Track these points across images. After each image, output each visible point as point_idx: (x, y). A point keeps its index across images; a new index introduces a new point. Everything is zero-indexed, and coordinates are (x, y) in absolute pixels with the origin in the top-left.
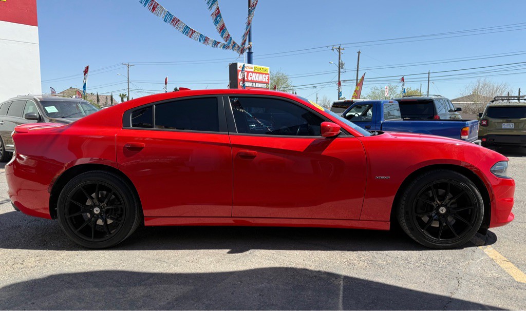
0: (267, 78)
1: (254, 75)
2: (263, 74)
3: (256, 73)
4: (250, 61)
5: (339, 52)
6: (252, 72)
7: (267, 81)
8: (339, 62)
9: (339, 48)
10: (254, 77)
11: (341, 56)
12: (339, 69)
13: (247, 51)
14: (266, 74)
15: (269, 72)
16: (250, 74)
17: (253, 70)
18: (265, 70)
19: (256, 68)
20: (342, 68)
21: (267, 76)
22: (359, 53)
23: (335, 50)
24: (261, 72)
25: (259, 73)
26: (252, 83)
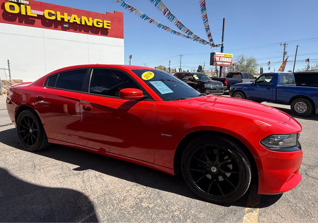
0: (231, 60)
1: (223, 59)
2: (229, 58)
3: (225, 57)
4: (222, 51)
5: (285, 46)
6: (223, 57)
7: (231, 61)
8: (284, 51)
9: (285, 44)
10: (224, 59)
11: (286, 48)
12: (284, 55)
13: (221, 46)
14: (231, 58)
15: (232, 57)
16: (221, 58)
17: (223, 56)
18: (230, 56)
19: (225, 55)
20: (286, 55)
21: (231, 59)
22: (297, 46)
23: (282, 45)
24: (228, 57)
25: (227, 57)
26: (222, 62)
